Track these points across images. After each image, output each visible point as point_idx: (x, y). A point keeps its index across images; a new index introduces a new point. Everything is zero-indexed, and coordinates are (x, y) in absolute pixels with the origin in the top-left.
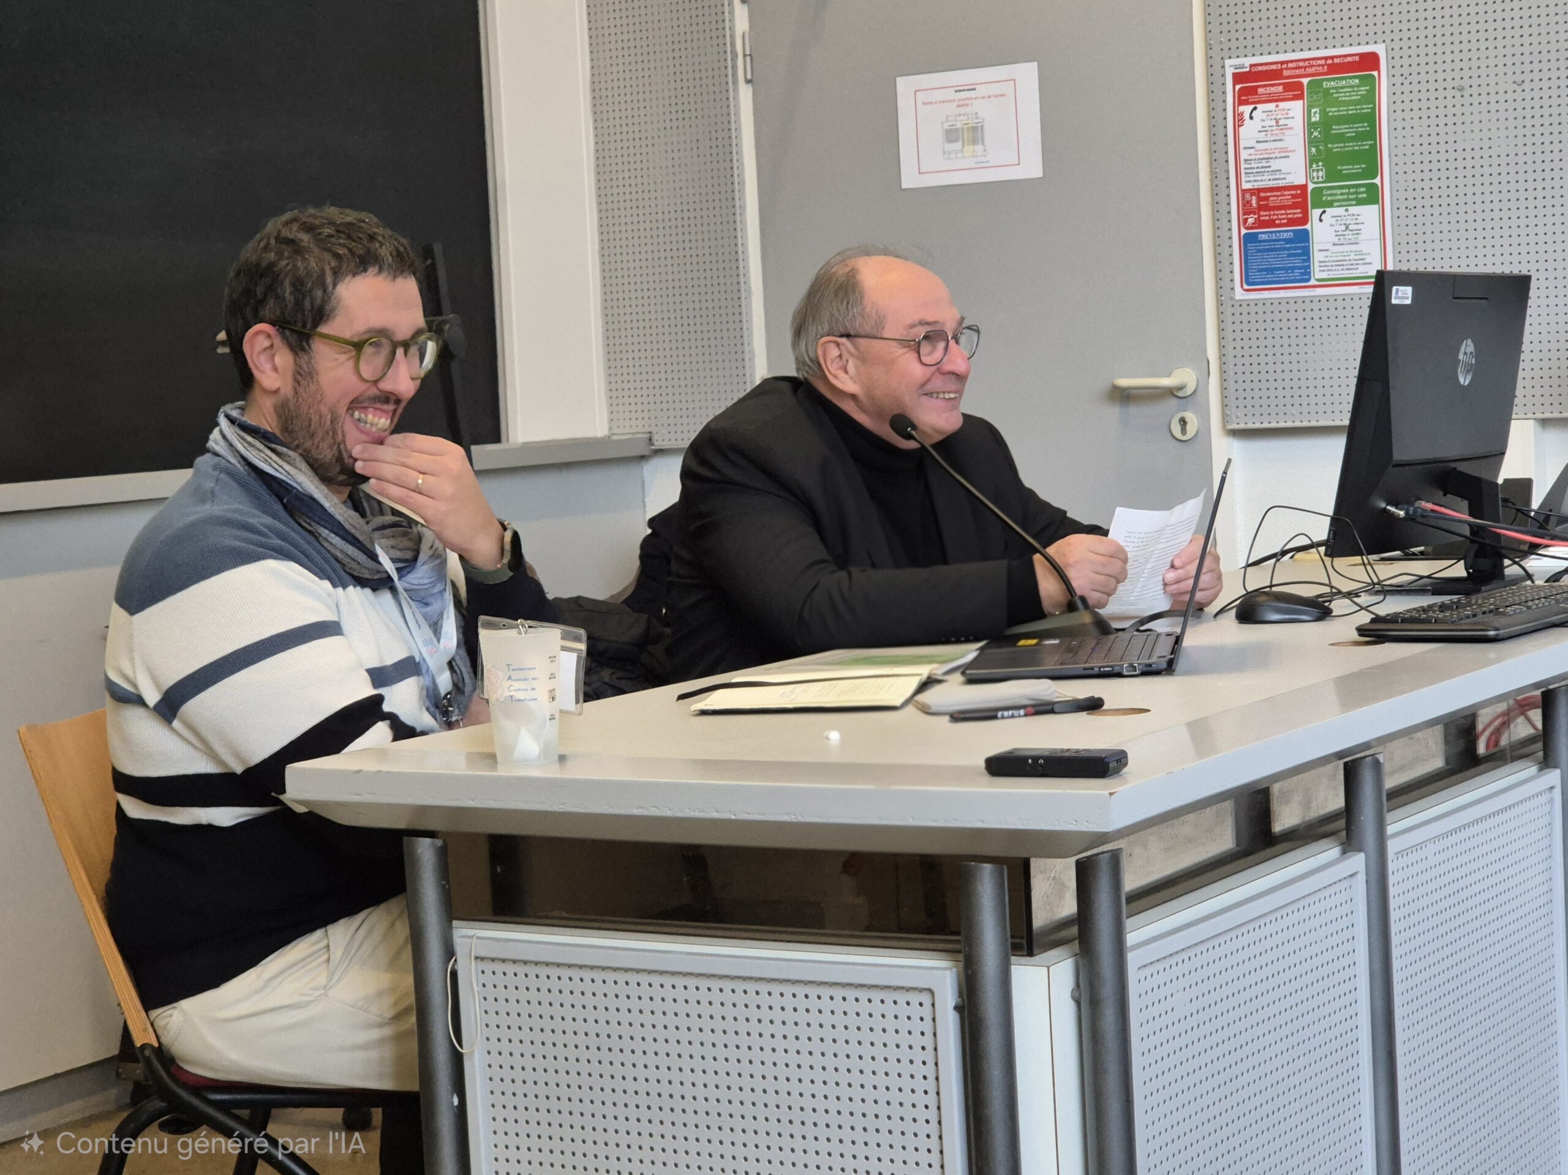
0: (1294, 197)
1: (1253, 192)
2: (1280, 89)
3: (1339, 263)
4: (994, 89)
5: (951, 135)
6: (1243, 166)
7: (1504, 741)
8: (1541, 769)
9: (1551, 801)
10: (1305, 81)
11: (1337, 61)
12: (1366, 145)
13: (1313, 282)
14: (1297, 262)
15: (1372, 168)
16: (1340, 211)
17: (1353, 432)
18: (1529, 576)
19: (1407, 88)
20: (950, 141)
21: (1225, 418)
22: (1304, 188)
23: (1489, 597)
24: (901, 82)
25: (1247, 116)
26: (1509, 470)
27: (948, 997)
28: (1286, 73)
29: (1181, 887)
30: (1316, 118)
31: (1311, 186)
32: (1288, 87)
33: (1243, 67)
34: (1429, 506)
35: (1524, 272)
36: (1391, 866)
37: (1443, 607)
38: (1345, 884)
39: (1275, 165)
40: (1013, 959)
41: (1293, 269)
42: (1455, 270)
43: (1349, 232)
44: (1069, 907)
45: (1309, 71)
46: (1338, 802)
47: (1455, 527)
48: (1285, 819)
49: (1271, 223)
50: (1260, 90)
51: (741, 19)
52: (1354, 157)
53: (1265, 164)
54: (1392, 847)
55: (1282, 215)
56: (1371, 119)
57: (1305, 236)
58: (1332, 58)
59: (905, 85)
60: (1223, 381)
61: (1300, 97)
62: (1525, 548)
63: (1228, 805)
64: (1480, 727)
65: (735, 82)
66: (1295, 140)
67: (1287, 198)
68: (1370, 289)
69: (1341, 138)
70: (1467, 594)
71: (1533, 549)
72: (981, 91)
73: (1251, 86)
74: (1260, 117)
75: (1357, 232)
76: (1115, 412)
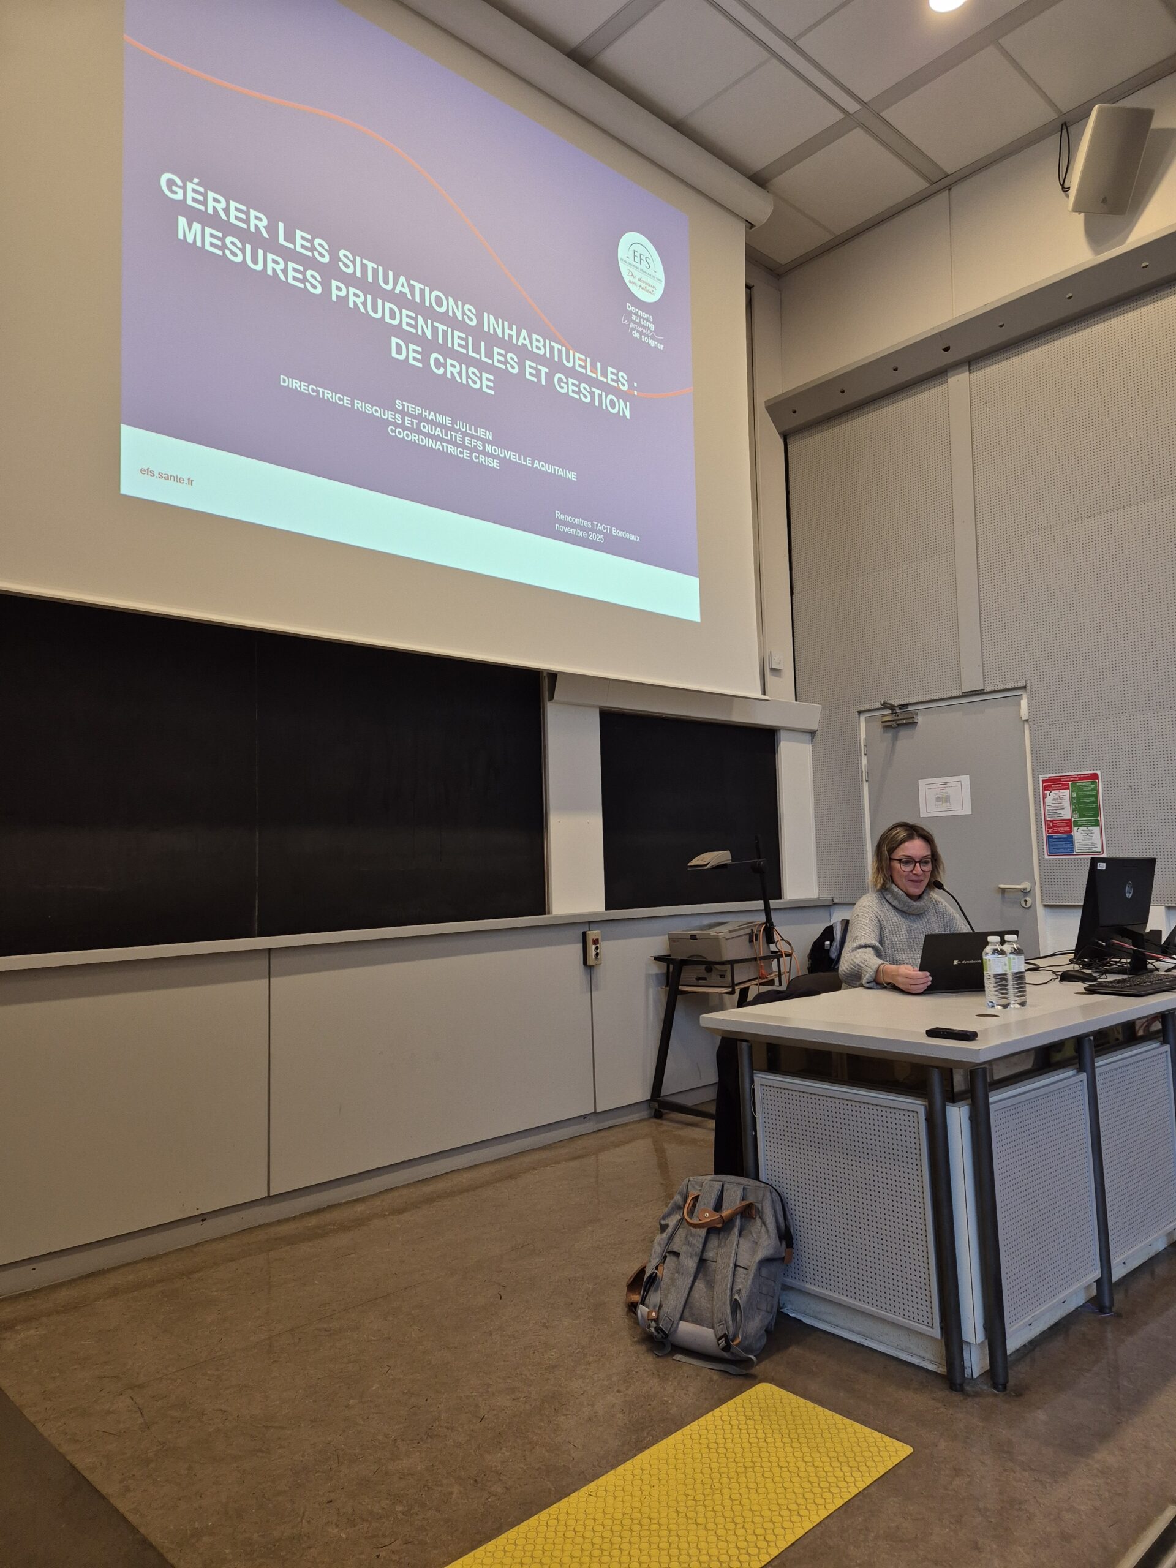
0: (1067, 823)
1: (1050, 821)
2: (1060, 785)
3: (1084, 846)
4: (954, 784)
5: (938, 799)
6: (1047, 812)
8: (1162, 1044)
11: (1081, 776)
12: (1094, 805)
13: (1073, 853)
14: (1068, 846)
15: (1097, 814)
16: (1085, 828)
17: (1085, 907)
18: (1157, 969)
19: (1109, 786)
20: (937, 801)
21: (1042, 900)
22: (1070, 820)
24: (920, 782)
25: (1048, 795)
26: (1151, 926)
27: (922, 1115)
28: (1062, 780)
30: (1074, 796)
31: (1073, 819)
32: (1063, 785)
33: (1046, 778)
34: (1116, 941)
35: (1154, 857)
39: (1059, 812)
41: (1067, 848)
43: (1088, 837)
45: (1071, 779)
49: (1058, 832)
50: (1053, 786)
51: (864, 761)
52: (1089, 809)
53: (1055, 811)
55: (1062, 829)
56: (1096, 797)
57: (1071, 837)
59: (922, 783)
60: (1041, 887)
61: (1068, 788)
62: (1155, 958)
64: (1136, 1026)
65: (862, 781)
66: (1067, 803)
67: (1064, 824)
69: (1084, 803)
71: (1159, 959)
72: (948, 785)
73: (1050, 784)
74: (1052, 797)
75: (1092, 836)
76: (999, 896)
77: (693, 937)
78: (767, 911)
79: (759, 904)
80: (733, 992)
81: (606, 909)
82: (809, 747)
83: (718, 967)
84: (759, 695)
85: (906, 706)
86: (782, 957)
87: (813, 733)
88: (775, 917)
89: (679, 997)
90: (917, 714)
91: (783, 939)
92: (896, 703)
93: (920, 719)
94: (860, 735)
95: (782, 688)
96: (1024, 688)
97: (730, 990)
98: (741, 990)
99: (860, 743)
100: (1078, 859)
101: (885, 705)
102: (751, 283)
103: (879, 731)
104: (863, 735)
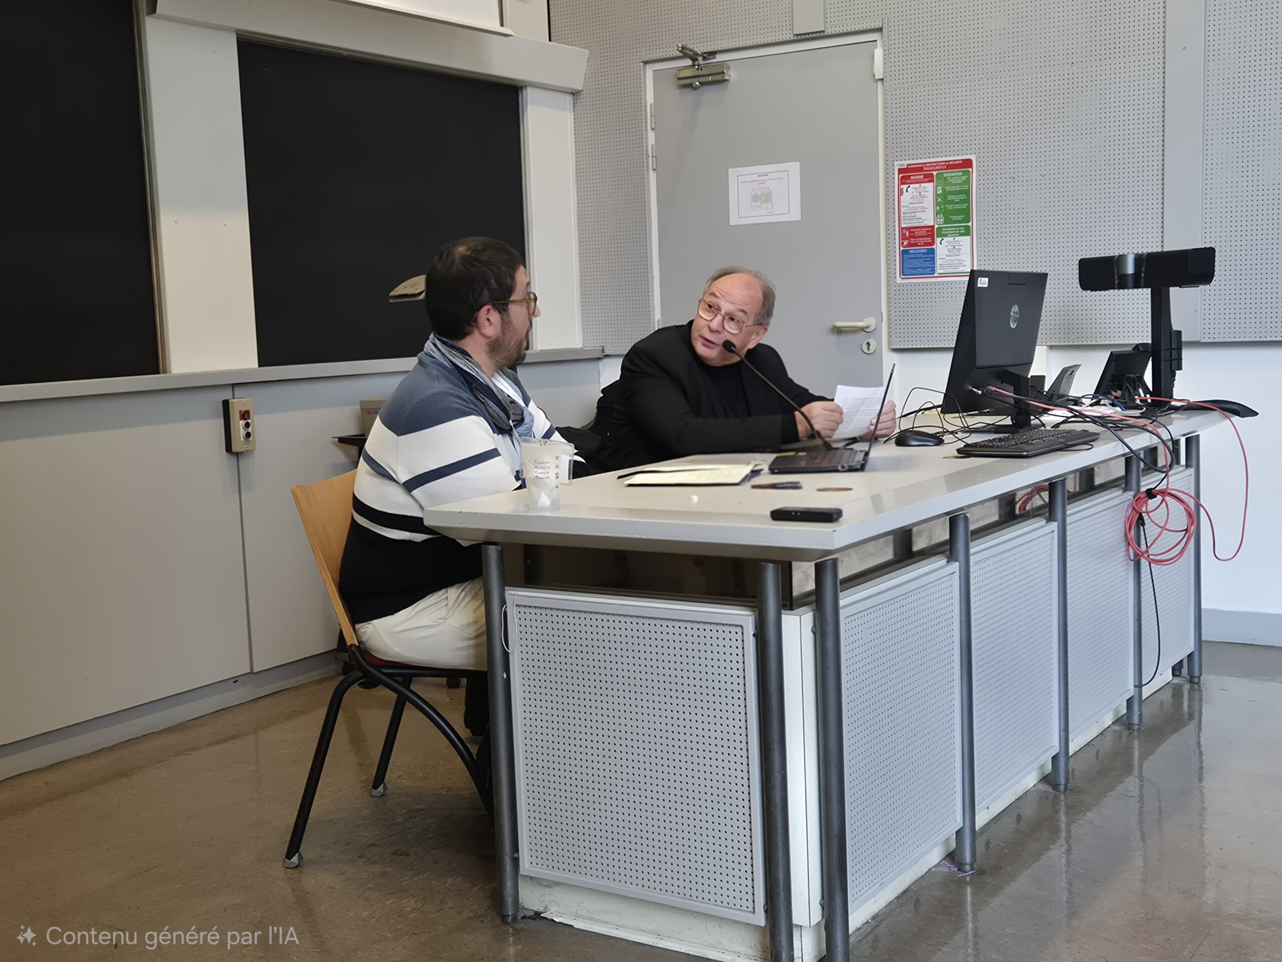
0: (927, 231)
1: (908, 229)
2: (922, 177)
3: (949, 265)
4: (779, 175)
5: (755, 198)
6: (902, 215)
7: (1028, 508)
8: (1047, 522)
9: (1052, 538)
10: (935, 173)
11: (951, 163)
12: (965, 206)
13: (936, 275)
14: (928, 264)
15: (968, 218)
16: (951, 239)
17: (957, 350)
18: (1043, 425)
19: (986, 177)
20: (754, 201)
21: (890, 343)
22: (933, 226)
23: (1024, 435)
24: (731, 171)
25: (905, 190)
26: (1034, 371)
27: (750, 631)
28: (925, 169)
29: (867, 577)
30: (940, 192)
31: (936, 226)
32: (926, 176)
33: (903, 165)
34: (994, 389)
35: (1043, 271)
36: (972, 569)
37: (1000, 440)
38: (949, 577)
39: (919, 215)
40: (783, 611)
41: (926, 268)
42: (1008, 270)
43: (955, 250)
44: (811, 586)
45: (937, 168)
46: (947, 536)
47: (1007, 400)
48: (919, 544)
49: (916, 245)
50: (912, 177)
51: (651, 139)
52: (959, 211)
53: (913, 215)
54: (973, 559)
55: (921, 241)
56: (968, 193)
57: (932, 252)
58: (949, 161)
59: (732, 173)
60: (889, 324)
61: (932, 181)
62: (1041, 410)
63: (891, 537)
64: (1017, 500)
65: (648, 170)
66: (929, 202)
67: (924, 232)
68: (968, 278)
69: (952, 202)
70: (1013, 433)
71: (1045, 411)
72: (771, 176)
73: (908, 175)
74: (912, 191)
75: (959, 250)
76: (834, 338)
81: (260, 365)
82: (570, 116)
84: (496, 27)
85: (713, 54)
87: (574, 94)
90: (728, 68)
92: (699, 49)
93: (732, 75)
94: (645, 99)
95: (529, 18)
96: (880, 30)
99: (645, 111)
100: (939, 284)
101: (686, 53)
103: (673, 92)
104: (650, 98)
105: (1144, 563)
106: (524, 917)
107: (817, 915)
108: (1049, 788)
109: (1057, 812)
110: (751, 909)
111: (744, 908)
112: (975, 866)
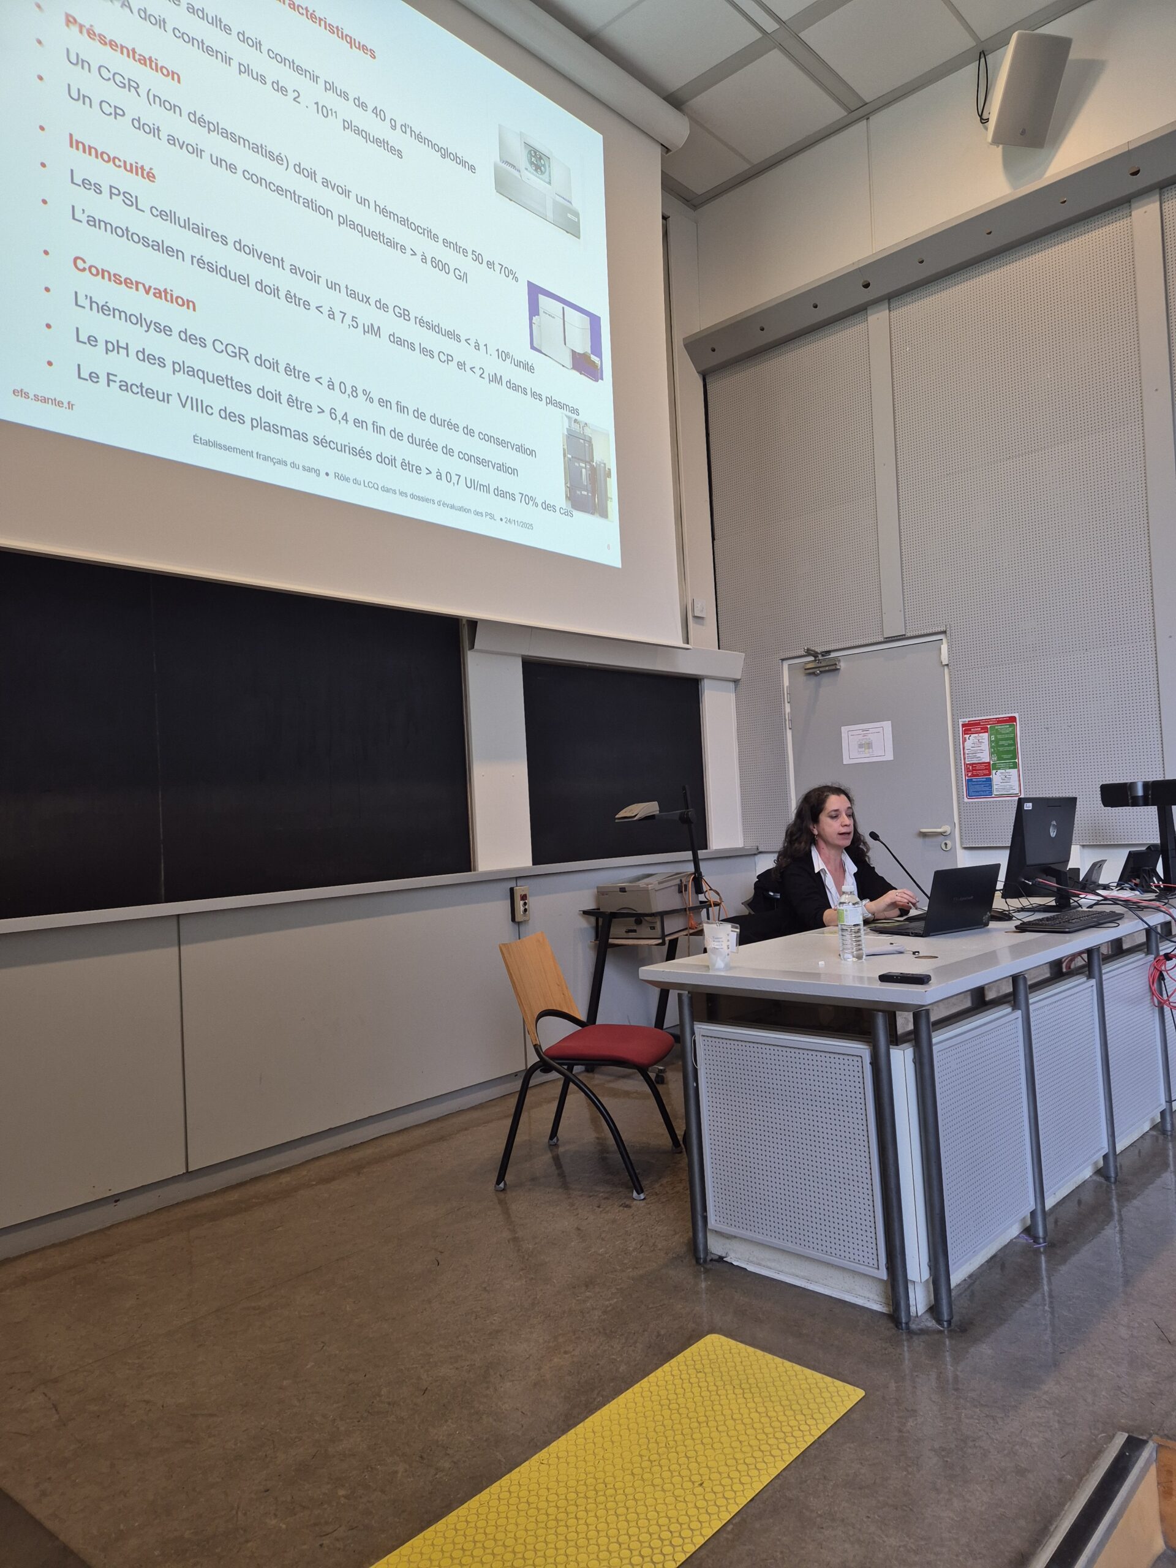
0: (986, 766)
1: (970, 764)
2: (979, 729)
3: (1003, 790)
4: (877, 730)
5: (861, 746)
6: (966, 756)
7: (1072, 966)
8: (1088, 979)
9: (1092, 991)
10: (988, 726)
12: (1012, 748)
13: (993, 796)
14: (987, 789)
15: (1015, 756)
16: (1003, 771)
18: (1079, 906)
19: (1027, 728)
20: (860, 748)
21: (962, 843)
22: (989, 763)
23: (1066, 914)
24: (843, 729)
25: (967, 738)
26: (1071, 865)
27: (867, 1060)
28: (981, 724)
29: (952, 1021)
30: (993, 739)
31: (992, 763)
32: (982, 729)
33: (965, 721)
34: (1040, 879)
35: (1074, 796)
36: (1032, 1016)
38: (1015, 1021)
39: (978, 755)
40: (891, 1046)
41: (986, 791)
42: (1047, 795)
43: (1006, 779)
44: (910, 1028)
45: (990, 723)
46: (1012, 990)
47: (1050, 886)
48: (990, 997)
49: (977, 775)
50: (972, 730)
51: (788, 709)
52: (1008, 752)
53: (974, 755)
54: (1032, 1008)
55: (981, 773)
56: (1014, 739)
57: (990, 780)
58: (999, 718)
59: (845, 730)
60: (961, 830)
61: (987, 732)
62: (1077, 895)
63: (968, 994)
64: (1063, 964)
65: (785, 729)
66: (986, 746)
67: (983, 767)
68: (1016, 803)
69: (1003, 746)
70: (1057, 912)
71: (1081, 896)
72: (871, 731)
73: (969, 728)
74: (971, 740)
75: (1010, 778)
76: (920, 840)
77: (623, 890)
78: (696, 861)
79: (688, 855)
80: (663, 944)
81: (534, 864)
82: (733, 696)
83: (647, 918)
84: (680, 643)
85: (829, 652)
86: (711, 906)
87: (736, 681)
88: (703, 866)
89: (609, 950)
90: (839, 661)
91: (711, 889)
92: (819, 650)
93: (842, 665)
94: (783, 683)
95: (705, 634)
96: (944, 632)
97: (660, 941)
98: (670, 941)
99: (783, 690)
100: (996, 801)
101: (809, 652)
102: (667, 214)
103: (802, 678)
104: (786, 683)
105: (1167, 1009)
106: (712, 1260)
107: (926, 1274)
108: (1102, 1180)
109: (1110, 1199)
110: (876, 1266)
111: (871, 1265)
112: (1047, 1239)
